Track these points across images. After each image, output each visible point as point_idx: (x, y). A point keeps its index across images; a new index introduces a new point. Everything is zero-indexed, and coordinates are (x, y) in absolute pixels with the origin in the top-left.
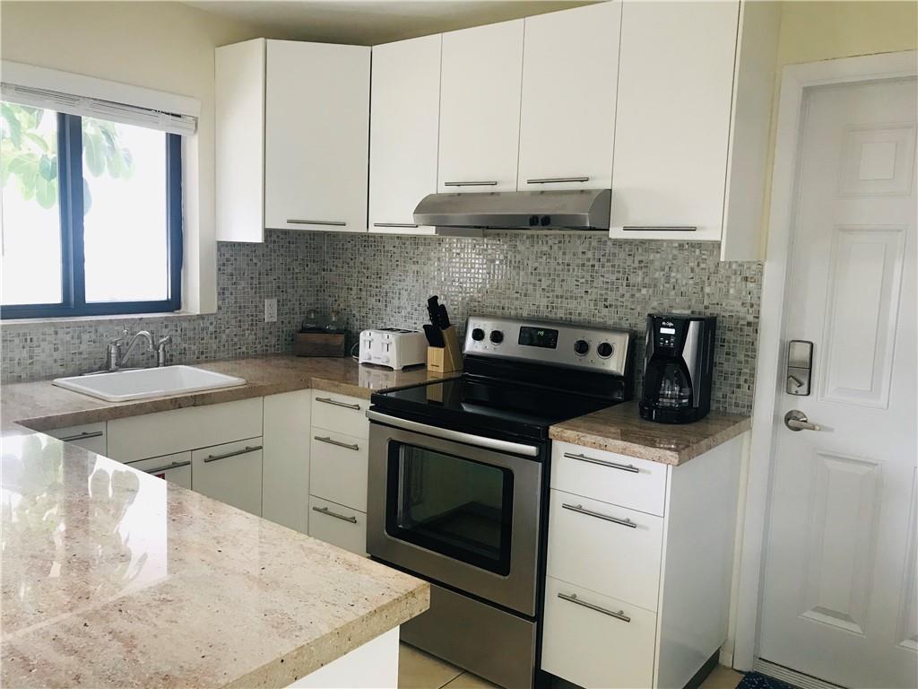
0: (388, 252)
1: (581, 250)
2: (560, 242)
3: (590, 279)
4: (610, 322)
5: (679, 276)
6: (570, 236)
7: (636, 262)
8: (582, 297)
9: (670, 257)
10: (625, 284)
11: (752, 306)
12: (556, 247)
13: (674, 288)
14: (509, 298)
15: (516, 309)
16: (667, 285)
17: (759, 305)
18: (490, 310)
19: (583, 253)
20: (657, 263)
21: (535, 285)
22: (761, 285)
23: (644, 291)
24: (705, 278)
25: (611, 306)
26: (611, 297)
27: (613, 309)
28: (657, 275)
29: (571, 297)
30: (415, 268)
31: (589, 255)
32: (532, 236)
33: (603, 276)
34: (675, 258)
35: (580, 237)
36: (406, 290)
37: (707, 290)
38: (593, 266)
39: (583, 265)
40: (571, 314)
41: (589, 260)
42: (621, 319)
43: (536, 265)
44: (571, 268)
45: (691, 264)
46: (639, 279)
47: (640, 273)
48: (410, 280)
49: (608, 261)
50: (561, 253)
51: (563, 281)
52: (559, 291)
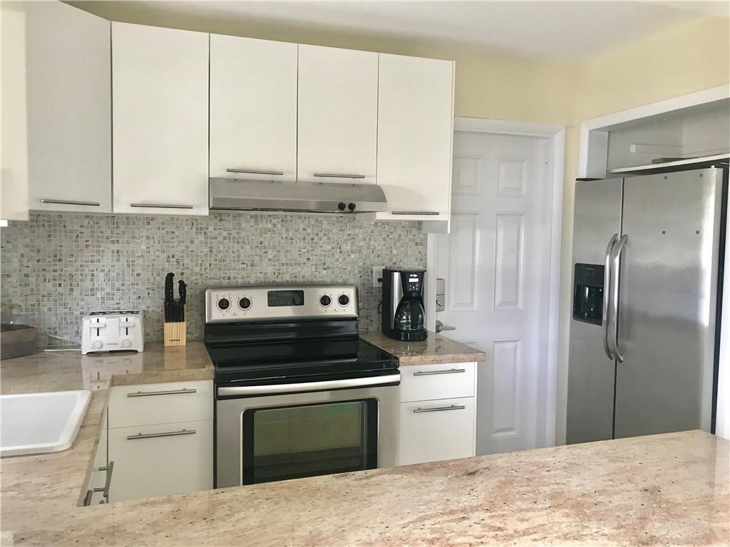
0: (71, 232)
1: (301, 227)
2: (282, 221)
3: (310, 249)
4: (329, 280)
5: (376, 244)
6: (292, 216)
7: (346, 234)
8: (305, 263)
9: (370, 231)
10: (338, 252)
11: (421, 260)
12: (279, 225)
13: (373, 252)
14: (235, 269)
15: (243, 278)
16: (368, 251)
17: (426, 260)
18: (214, 281)
19: (304, 229)
20: (361, 236)
21: (261, 256)
22: (426, 247)
23: (352, 256)
24: (392, 245)
25: (328, 268)
26: (329, 261)
27: (329, 271)
28: (361, 244)
29: (296, 264)
30: (115, 247)
31: (309, 230)
32: (256, 216)
33: (321, 247)
34: (372, 232)
35: (300, 217)
36: (103, 271)
37: (395, 252)
38: (313, 239)
39: (304, 239)
40: (296, 277)
41: (309, 234)
42: (337, 277)
43: (261, 239)
44: (294, 241)
45: (384, 236)
46: (349, 247)
47: (349, 243)
48: (107, 260)
49: (325, 235)
50: (284, 229)
51: (287, 251)
52: (283, 260)
